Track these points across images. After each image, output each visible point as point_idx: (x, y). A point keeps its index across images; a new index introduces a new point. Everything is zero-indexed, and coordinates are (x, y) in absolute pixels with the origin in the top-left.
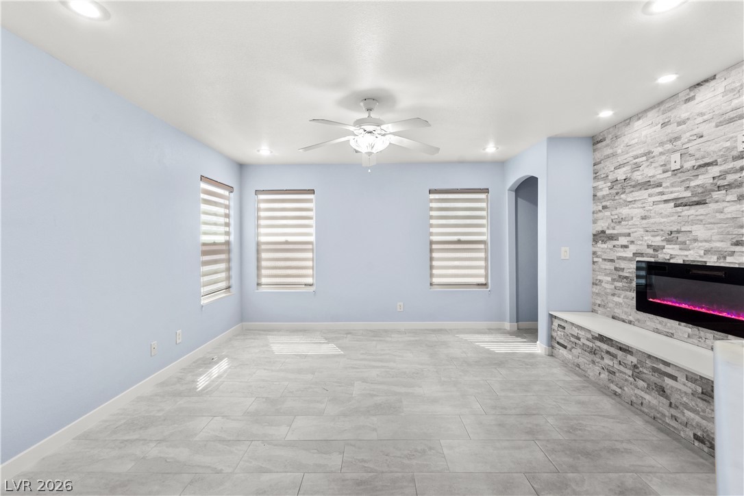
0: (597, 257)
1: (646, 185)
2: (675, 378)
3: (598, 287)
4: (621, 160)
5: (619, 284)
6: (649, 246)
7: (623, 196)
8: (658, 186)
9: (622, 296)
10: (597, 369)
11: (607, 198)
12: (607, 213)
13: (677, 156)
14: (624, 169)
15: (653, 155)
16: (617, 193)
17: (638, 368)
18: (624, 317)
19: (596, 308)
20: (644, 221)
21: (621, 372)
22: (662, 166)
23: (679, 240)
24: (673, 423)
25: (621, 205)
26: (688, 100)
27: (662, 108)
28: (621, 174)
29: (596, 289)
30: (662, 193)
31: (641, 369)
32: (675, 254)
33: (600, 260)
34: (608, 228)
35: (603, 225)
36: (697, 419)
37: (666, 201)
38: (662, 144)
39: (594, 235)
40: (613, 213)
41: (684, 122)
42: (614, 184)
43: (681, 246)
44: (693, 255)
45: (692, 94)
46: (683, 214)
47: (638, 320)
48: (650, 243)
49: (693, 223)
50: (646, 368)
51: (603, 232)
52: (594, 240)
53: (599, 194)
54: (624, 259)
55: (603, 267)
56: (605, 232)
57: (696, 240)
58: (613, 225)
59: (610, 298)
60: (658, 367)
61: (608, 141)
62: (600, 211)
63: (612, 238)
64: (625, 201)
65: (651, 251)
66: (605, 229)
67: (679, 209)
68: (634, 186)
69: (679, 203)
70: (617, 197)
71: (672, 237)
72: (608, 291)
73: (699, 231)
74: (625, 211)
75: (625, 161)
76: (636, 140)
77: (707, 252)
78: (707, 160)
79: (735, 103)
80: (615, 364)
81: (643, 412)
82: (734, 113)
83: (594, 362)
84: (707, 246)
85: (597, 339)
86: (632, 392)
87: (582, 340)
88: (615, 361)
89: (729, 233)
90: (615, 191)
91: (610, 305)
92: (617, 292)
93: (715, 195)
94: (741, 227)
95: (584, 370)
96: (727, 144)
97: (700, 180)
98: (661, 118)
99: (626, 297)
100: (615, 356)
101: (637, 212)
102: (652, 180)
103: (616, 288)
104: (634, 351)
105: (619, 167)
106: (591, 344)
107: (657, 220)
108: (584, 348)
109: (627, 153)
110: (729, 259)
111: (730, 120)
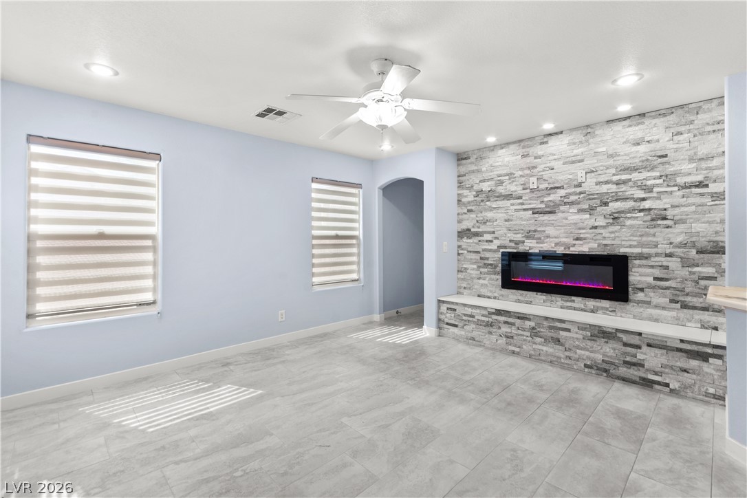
0: (462, 249)
1: (509, 197)
2: (568, 330)
3: (464, 274)
4: (486, 176)
5: (482, 270)
6: (511, 241)
7: (487, 203)
8: (518, 199)
9: (487, 279)
10: (494, 337)
11: (472, 204)
12: (473, 216)
13: (533, 180)
14: (488, 183)
15: (515, 176)
16: (482, 201)
17: (536, 329)
18: (489, 294)
19: (462, 290)
20: (507, 223)
21: (519, 335)
22: (522, 184)
23: (536, 236)
24: (568, 361)
25: (486, 210)
26: (542, 143)
27: (522, 144)
28: (486, 187)
29: (461, 275)
30: (522, 204)
31: (539, 329)
32: (533, 247)
33: (466, 252)
34: (473, 227)
35: (468, 224)
36: (587, 353)
37: (525, 210)
38: (522, 169)
39: (459, 232)
40: (479, 215)
41: (540, 157)
42: (479, 193)
43: (538, 241)
44: (547, 246)
45: (545, 140)
46: (539, 219)
47: (502, 296)
48: (512, 239)
49: (546, 225)
50: (543, 328)
51: (469, 230)
52: (459, 237)
53: (464, 200)
54: (490, 250)
55: (469, 257)
57: (548, 237)
58: (478, 224)
59: (476, 281)
60: (555, 325)
61: (472, 160)
62: (465, 213)
63: (477, 234)
64: (490, 207)
65: (513, 245)
66: (470, 227)
67: (536, 215)
68: (498, 197)
69: (535, 211)
70: (481, 204)
71: (530, 235)
72: (474, 276)
73: (550, 231)
74: (489, 215)
75: (490, 177)
76: (500, 163)
77: (556, 244)
78: (556, 185)
79: (576, 152)
80: (513, 330)
81: (541, 360)
82: (574, 159)
83: (490, 333)
84: (557, 240)
85: (493, 313)
86: (530, 348)
87: (476, 317)
88: (513, 328)
89: (571, 233)
90: (480, 199)
91: (476, 287)
92: (482, 276)
93: (562, 208)
94: (580, 229)
95: (480, 341)
96: (571, 177)
97: (552, 198)
98: (521, 151)
99: (491, 279)
100: (513, 324)
101: (500, 216)
102: (514, 193)
103: (481, 273)
104: (531, 317)
105: (484, 181)
106: (486, 319)
107: (518, 222)
108: (479, 323)
109: (492, 172)
110: (572, 249)
111: (573, 162)
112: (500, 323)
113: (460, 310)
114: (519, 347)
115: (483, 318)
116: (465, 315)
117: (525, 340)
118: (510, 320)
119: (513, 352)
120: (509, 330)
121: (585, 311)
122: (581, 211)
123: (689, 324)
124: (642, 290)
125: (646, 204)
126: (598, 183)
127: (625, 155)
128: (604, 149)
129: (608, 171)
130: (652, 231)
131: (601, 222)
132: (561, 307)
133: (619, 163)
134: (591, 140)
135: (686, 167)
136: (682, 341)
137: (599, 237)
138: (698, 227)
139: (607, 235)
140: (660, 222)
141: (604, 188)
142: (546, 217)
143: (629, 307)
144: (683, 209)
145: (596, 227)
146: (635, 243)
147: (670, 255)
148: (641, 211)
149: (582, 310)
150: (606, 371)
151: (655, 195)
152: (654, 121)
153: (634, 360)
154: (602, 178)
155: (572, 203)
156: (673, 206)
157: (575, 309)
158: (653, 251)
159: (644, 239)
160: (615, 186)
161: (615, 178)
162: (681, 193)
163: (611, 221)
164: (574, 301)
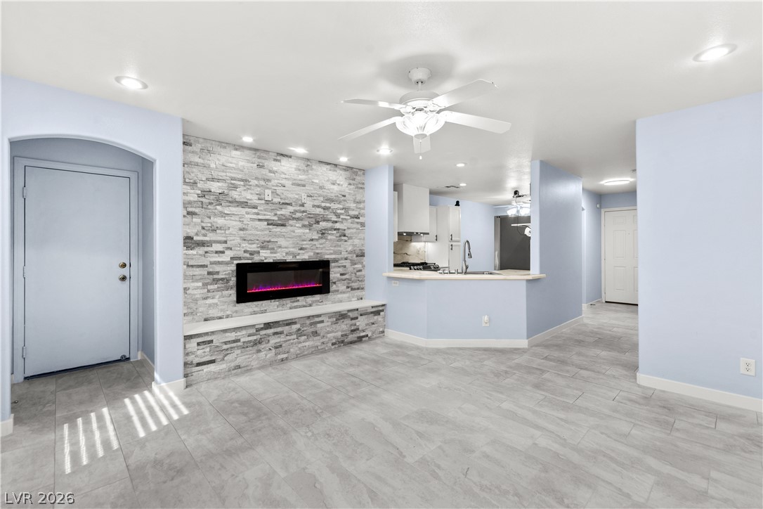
1: (244, 204)
2: (322, 322)
4: (215, 174)
5: (210, 287)
6: (245, 252)
7: (218, 207)
8: (254, 208)
9: (217, 297)
10: (262, 355)
11: (195, 205)
12: (197, 220)
13: (268, 192)
14: (219, 184)
15: (250, 183)
17: (300, 330)
18: (220, 314)
20: (242, 232)
21: (287, 341)
22: (257, 194)
23: (270, 247)
24: (323, 346)
25: (215, 215)
26: (275, 160)
27: (258, 154)
28: (216, 187)
30: (258, 214)
31: (303, 329)
32: (266, 256)
34: (197, 234)
35: (189, 231)
36: (333, 335)
37: (260, 220)
39: (185, 239)
40: (205, 221)
41: (273, 172)
42: (205, 193)
43: (272, 251)
44: (279, 256)
46: (272, 230)
47: (236, 312)
48: (247, 249)
49: (279, 236)
50: (306, 326)
54: (219, 263)
55: (191, 273)
56: (193, 238)
57: (280, 247)
58: (203, 232)
59: (201, 302)
60: (314, 321)
61: (196, 149)
62: (185, 216)
63: (202, 244)
64: (221, 212)
65: (248, 255)
66: (191, 234)
67: (271, 227)
68: (230, 202)
69: (270, 223)
70: (209, 207)
71: (264, 245)
72: (198, 296)
73: (282, 242)
74: (220, 221)
75: (220, 178)
76: (234, 165)
77: (287, 253)
78: (287, 201)
79: (300, 177)
80: (282, 338)
81: (305, 355)
82: (300, 182)
83: (259, 351)
84: (287, 250)
85: (262, 329)
86: (297, 348)
87: (242, 340)
88: (282, 336)
89: (298, 244)
90: (207, 201)
91: (201, 309)
92: (210, 294)
93: (291, 222)
94: (303, 241)
95: (247, 366)
96: (297, 197)
97: (283, 212)
98: (257, 161)
99: (222, 296)
100: (281, 333)
101: (234, 224)
102: (249, 202)
103: (209, 291)
104: (297, 320)
105: (213, 180)
106: (255, 338)
107: (254, 232)
108: (245, 346)
109: (223, 172)
110: (298, 257)
111: (299, 185)
112: (269, 336)
113: (217, 340)
114: (288, 352)
115: (251, 338)
116: (226, 343)
117: (292, 344)
118: (279, 329)
119: (282, 360)
120: (278, 340)
121: (306, 307)
122: (304, 226)
123: (353, 299)
124: (335, 283)
125: (337, 226)
126: (314, 206)
127: (329, 189)
128: (317, 181)
129: (319, 198)
130: (339, 243)
131: (316, 236)
132: (291, 308)
133: (325, 194)
134: (310, 171)
135: (353, 205)
136: (372, 307)
137: (314, 247)
138: (356, 241)
139: (318, 246)
140: (343, 238)
141: (318, 211)
142: (279, 229)
143: (330, 296)
144: (351, 230)
145: (312, 240)
146: (332, 252)
147: (346, 259)
148: (335, 229)
149: (304, 306)
150: (343, 342)
151: (340, 220)
152: (341, 172)
153: (355, 327)
154: (316, 203)
155: (298, 219)
156: (348, 228)
157: (300, 307)
158: (339, 256)
159: (336, 249)
160: (322, 210)
161: (323, 205)
162: (350, 221)
163: (320, 235)
164: (298, 301)
